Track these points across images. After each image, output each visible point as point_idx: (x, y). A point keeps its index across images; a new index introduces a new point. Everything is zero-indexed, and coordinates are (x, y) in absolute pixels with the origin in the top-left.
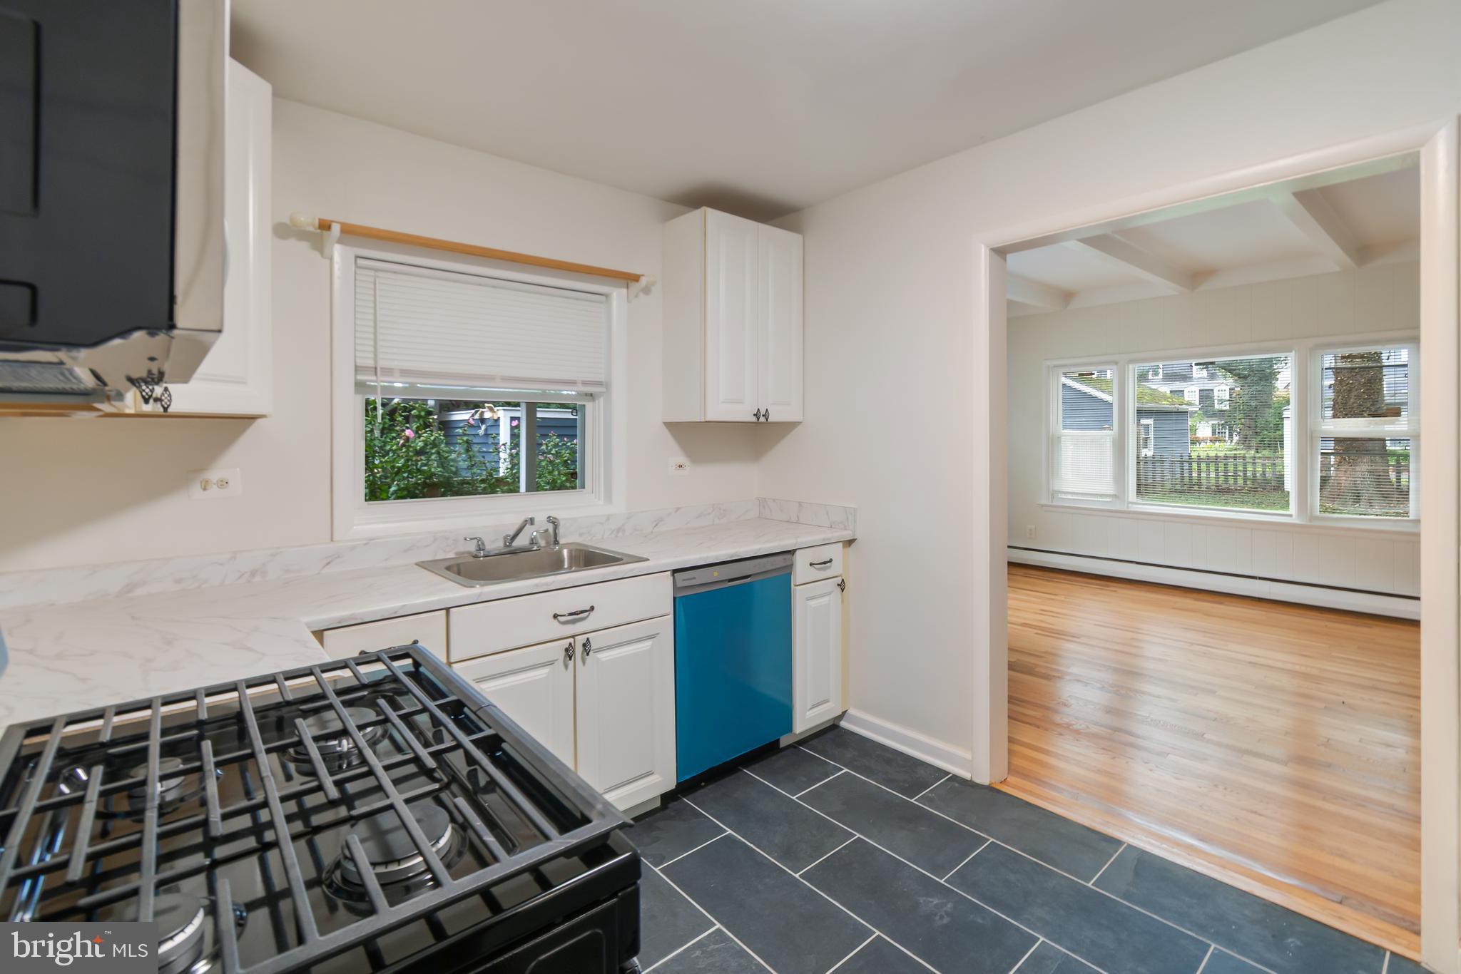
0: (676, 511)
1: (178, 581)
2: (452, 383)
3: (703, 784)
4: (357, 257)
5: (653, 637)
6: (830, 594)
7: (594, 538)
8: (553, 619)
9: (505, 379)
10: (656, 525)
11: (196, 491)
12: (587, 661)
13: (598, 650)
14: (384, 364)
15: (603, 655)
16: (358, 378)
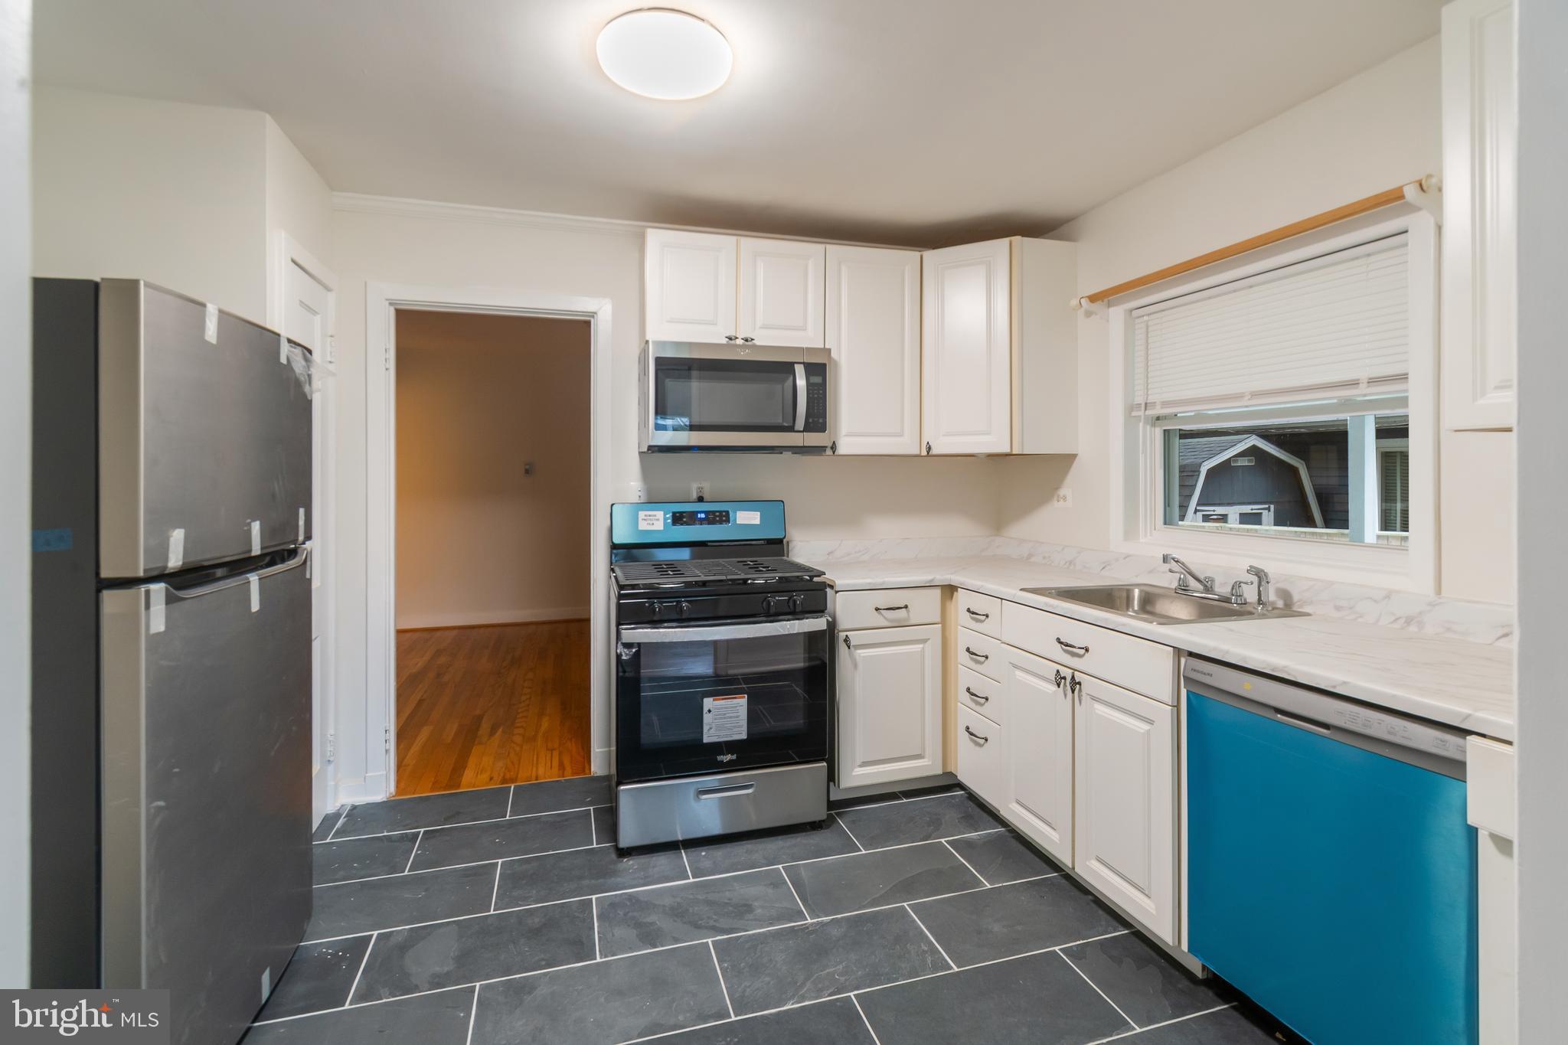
2: (1224, 406)
4: (1131, 311)
5: (1150, 722)
7: (1360, 620)
9: (1255, 395)
11: (1055, 501)
12: (1083, 702)
13: (1094, 698)
14: (1151, 399)
15: (1098, 706)
16: (1134, 414)
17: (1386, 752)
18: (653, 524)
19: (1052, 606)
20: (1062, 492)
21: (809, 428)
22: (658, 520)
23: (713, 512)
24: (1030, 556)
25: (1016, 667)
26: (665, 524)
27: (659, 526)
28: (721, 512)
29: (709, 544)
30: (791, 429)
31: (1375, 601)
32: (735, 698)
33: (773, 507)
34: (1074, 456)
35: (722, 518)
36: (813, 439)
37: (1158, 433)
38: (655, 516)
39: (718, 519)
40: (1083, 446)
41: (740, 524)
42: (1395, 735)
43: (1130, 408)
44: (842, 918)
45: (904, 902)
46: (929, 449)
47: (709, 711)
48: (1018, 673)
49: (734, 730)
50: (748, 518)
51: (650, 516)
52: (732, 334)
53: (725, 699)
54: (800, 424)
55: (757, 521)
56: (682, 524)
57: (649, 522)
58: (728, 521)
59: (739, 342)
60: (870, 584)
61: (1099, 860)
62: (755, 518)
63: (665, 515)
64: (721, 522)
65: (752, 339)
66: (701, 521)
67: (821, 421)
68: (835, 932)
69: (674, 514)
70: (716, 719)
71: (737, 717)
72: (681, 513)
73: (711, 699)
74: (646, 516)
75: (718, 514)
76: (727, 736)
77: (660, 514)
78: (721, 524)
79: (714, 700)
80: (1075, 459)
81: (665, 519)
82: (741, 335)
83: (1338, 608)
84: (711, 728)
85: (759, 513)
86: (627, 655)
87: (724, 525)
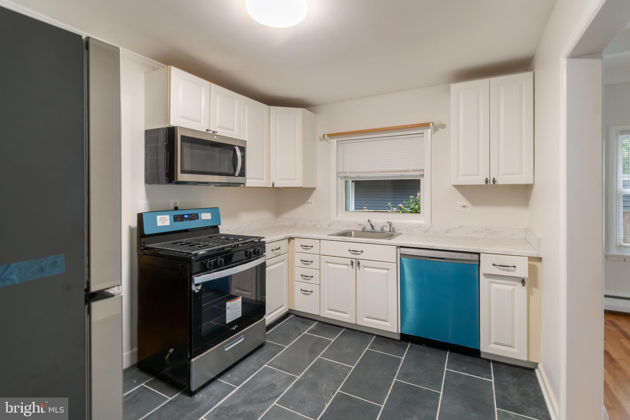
0: (459, 228)
1: (302, 225)
3: (424, 344)
4: (338, 142)
5: (388, 269)
6: (515, 285)
7: (413, 233)
8: (349, 251)
9: (381, 172)
10: (447, 232)
11: (306, 204)
12: (360, 269)
13: (365, 267)
14: (345, 170)
15: (366, 269)
16: (339, 175)
17: (459, 262)
18: (164, 222)
19: (346, 239)
20: (309, 201)
21: (240, 175)
22: (167, 220)
23: (191, 214)
24: (295, 224)
25: (328, 262)
26: (170, 222)
27: (168, 223)
28: (194, 214)
29: (189, 230)
30: (233, 175)
31: (417, 228)
32: (237, 299)
33: (215, 211)
34: (316, 188)
35: (195, 217)
36: (240, 180)
37: (344, 181)
38: (165, 218)
39: (193, 217)
40: (319, 185)
41: (204, 220)
42: (461, 257)
43: (338, 173)
44: (307, 370)
45: (318, 356)
46: (273, 185)
47: (229, 308)
48: (329, 264)
49: (237, 314)
50: (206, 216)
51: (163, 218)
52: (208, 128)
53: (234, 300)
54: (237, 173)
55: (210, 218)
56: (178, 221)
57: (162, 221)
58: (198, 218)
59: (211, 132)
60: (270, 240)
61: (367, 317)
62: (209, 216)
63: (170, 217)
64: (195, 219)
65: (217, 132)
66: (186, 219)
67: (243, 172)
68: (311, 376)
69: (174, 216)
70: (231, 311)
71: (238, 307)
72: (177, 216)
73: (229, 302)
74: (160, 218)
75: (193, 215)
76: (234, 317)
77: (167, 217)
78: (195, 220)
79: (230, 302)
80: (315, 189)
81: (170, 219)
82: (212, 130)
83: (407, 231)
84: (229, 316)
85: (210, 214)
86: (197, 289)
87: (197, 221)
